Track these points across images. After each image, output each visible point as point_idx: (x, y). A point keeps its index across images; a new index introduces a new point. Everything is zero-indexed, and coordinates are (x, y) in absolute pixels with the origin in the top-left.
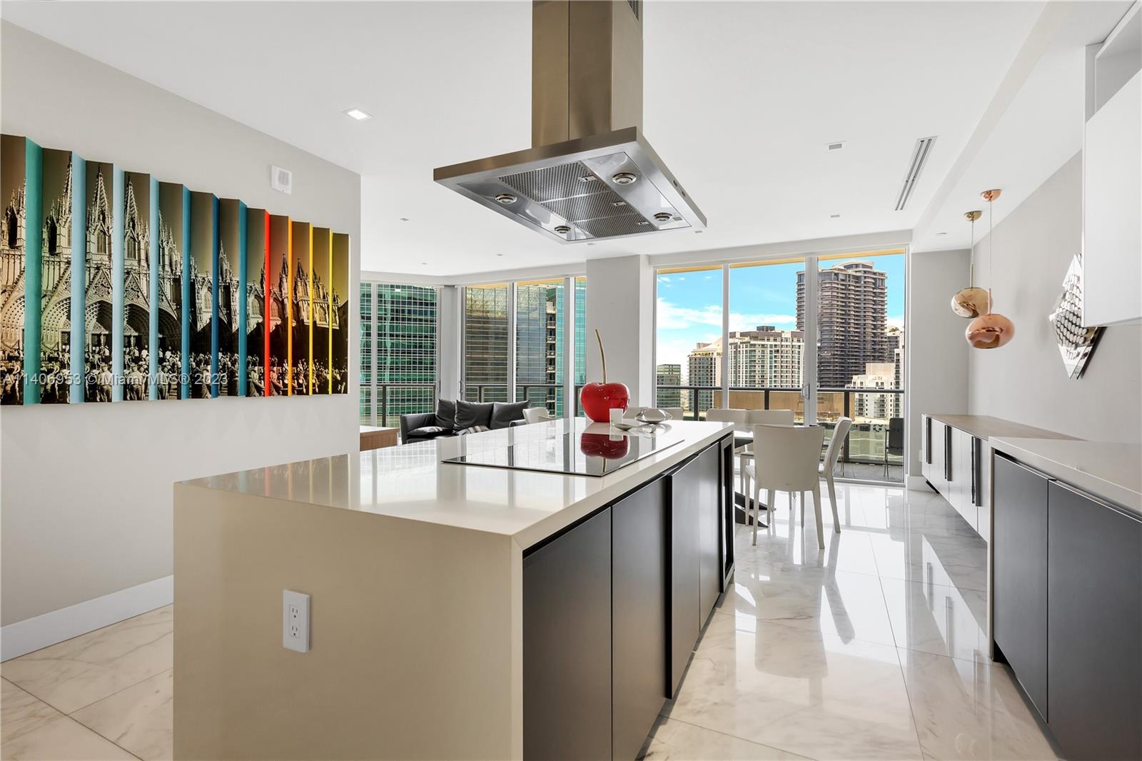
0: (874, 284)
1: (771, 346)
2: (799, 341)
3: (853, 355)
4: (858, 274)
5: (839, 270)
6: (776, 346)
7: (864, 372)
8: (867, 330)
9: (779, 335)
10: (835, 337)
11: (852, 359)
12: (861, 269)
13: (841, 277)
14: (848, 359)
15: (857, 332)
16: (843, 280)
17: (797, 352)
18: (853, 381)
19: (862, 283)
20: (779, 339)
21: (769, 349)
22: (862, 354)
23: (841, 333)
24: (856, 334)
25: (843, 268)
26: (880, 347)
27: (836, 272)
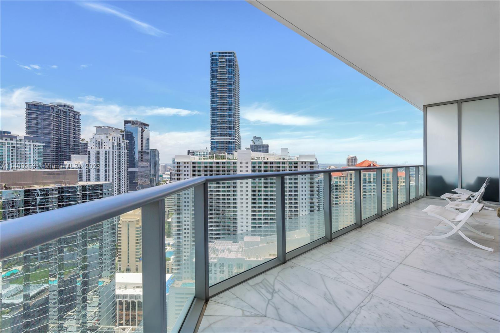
0: (74, 116)
1: (8, 143)
2: (29, 142)
3: (63, 151)
4: (65, 110)
5: (54, 106)
6: (12, 143)
7: (70, 159)
8: (70, 139)
9: (15, 137)
10: (53, 141)
11: (62, 153)
12: (67, 108)
13: (55, 110)
14: (60, 153)
15: (65, 139)
16: (57, 112)
17: (28, 148)
18: (64, 164)
19: (68, 115)
20: (14, 140)
21: (7, 145)
22: (68, 151)
23: (56, 139)
24: (65, 140)
25: (57, 106)
26: (77, 147)
27: (53, 107)
